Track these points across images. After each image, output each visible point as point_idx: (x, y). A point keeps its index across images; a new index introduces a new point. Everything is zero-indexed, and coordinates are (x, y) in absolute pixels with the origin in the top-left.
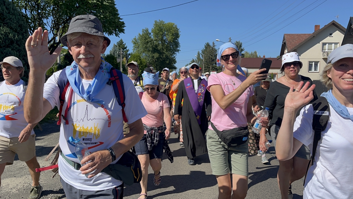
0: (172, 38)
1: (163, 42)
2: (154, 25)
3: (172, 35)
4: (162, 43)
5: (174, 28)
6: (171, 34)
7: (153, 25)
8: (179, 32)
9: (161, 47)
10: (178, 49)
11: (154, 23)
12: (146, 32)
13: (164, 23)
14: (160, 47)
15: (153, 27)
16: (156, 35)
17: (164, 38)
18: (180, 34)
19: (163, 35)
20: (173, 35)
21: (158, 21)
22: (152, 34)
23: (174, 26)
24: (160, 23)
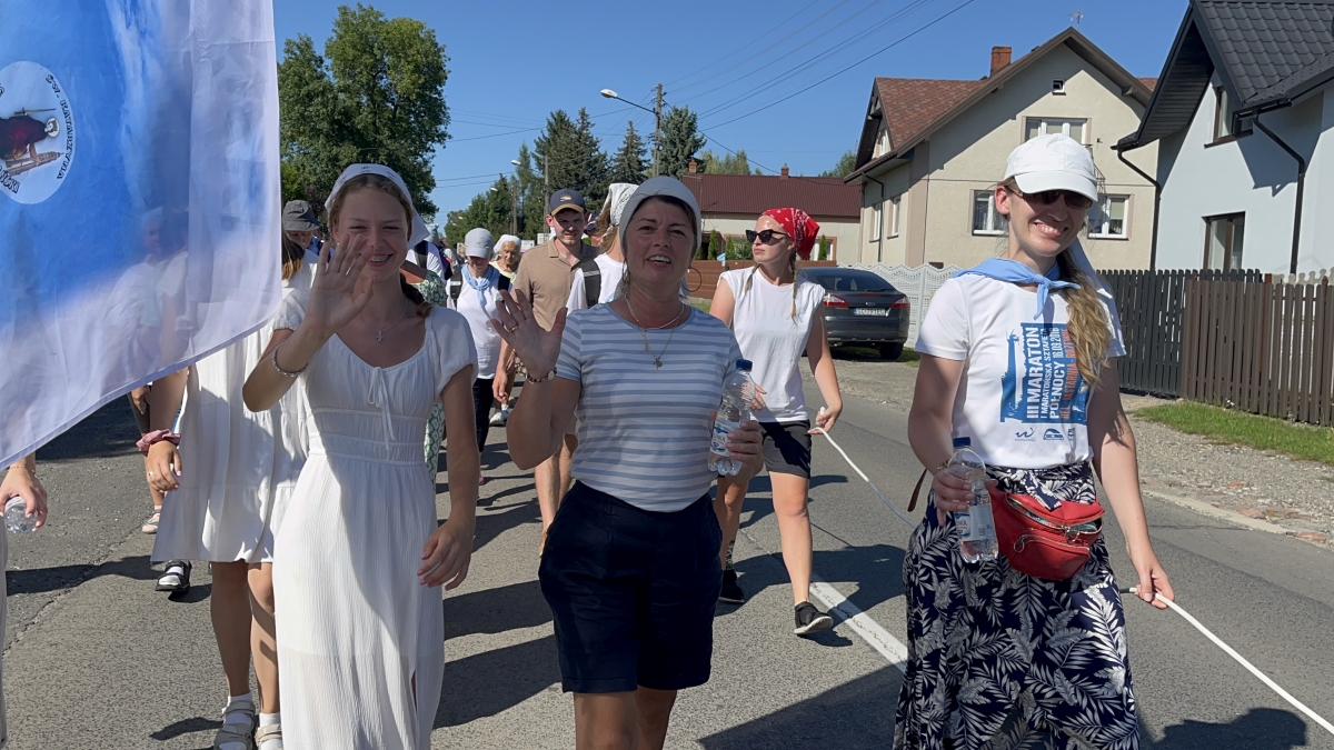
0: (413, 84)
1: (378, 99)
2: (338, 24)
3: (413, 72)
4: (372, 100)
5: (423, 41)
6: (411, 67)
7: (333, 27)
8: (443, 59)
9: (370, 121)
10: (442, 128)
11: (337, 16)
12: (302, 52)
13: (380, 19)
14: (362, 120)
15: (334, 34)
16: (347, 66)
17: (383, 83)
18: (448, 66)
19: (377, 69)
20: (417, 69)
21: (354, 8)
22: (328, 62)
23: (422, 36)
24: (362, 17)
